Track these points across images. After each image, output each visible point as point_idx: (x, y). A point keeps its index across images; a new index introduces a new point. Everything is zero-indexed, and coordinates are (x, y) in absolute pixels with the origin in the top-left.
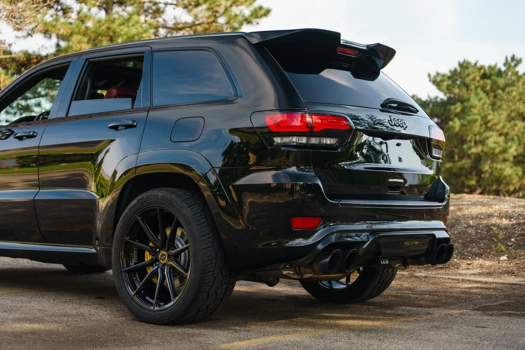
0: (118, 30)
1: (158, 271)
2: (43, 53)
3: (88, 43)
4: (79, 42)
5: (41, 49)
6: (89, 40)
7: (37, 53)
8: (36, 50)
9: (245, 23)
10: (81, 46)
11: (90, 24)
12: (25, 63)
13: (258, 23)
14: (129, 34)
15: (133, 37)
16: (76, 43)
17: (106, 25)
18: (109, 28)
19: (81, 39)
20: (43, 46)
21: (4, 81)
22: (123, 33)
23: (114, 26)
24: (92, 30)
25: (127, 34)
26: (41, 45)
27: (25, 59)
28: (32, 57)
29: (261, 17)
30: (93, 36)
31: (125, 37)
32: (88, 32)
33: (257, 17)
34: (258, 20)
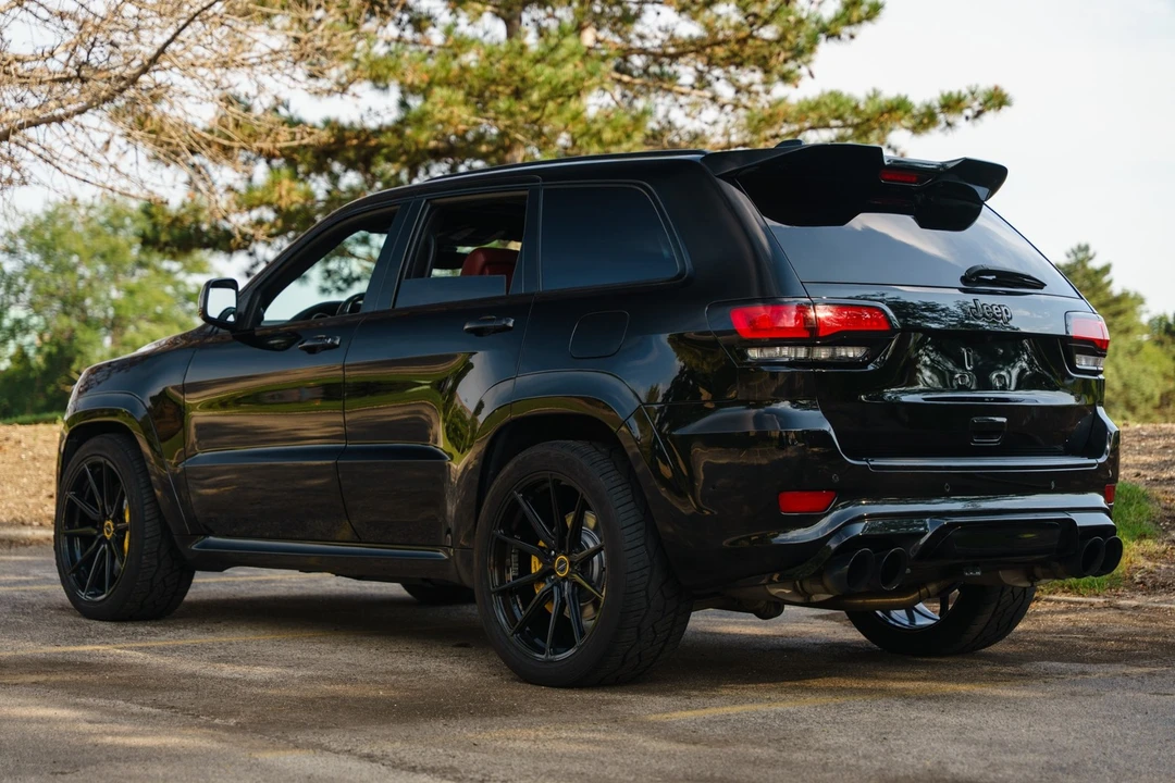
0: (531, 74)
1: (552, 592)
2: (372, 124)
3: (466, 103)
4: (447, 104)
5: (366, 118)
6: (469, 94)
7: (357, 126)
8: (356, 119)
9: (822, 37)
10: (452, 113)
11: (470, 58)
12: (333, 147)
13: (852, 37)
14: (554, 82)
15: (564, 86)
16: (440, 106)
17: (506, 62)
18: (511, 69)
19: (450, 98)
20: (370, 109)
21: (289, 192)
22: (541, 79)
23: (522, 64)
24: (476, 73)
25: (550, 83)
26: (366, 109)
27: (332, 140)
28: (347, 134)
29: (860, 21)
30: (476, 84)
31: (546, 90)
32: (468, 76)
33: (849, 23)
34: (852, 29)
